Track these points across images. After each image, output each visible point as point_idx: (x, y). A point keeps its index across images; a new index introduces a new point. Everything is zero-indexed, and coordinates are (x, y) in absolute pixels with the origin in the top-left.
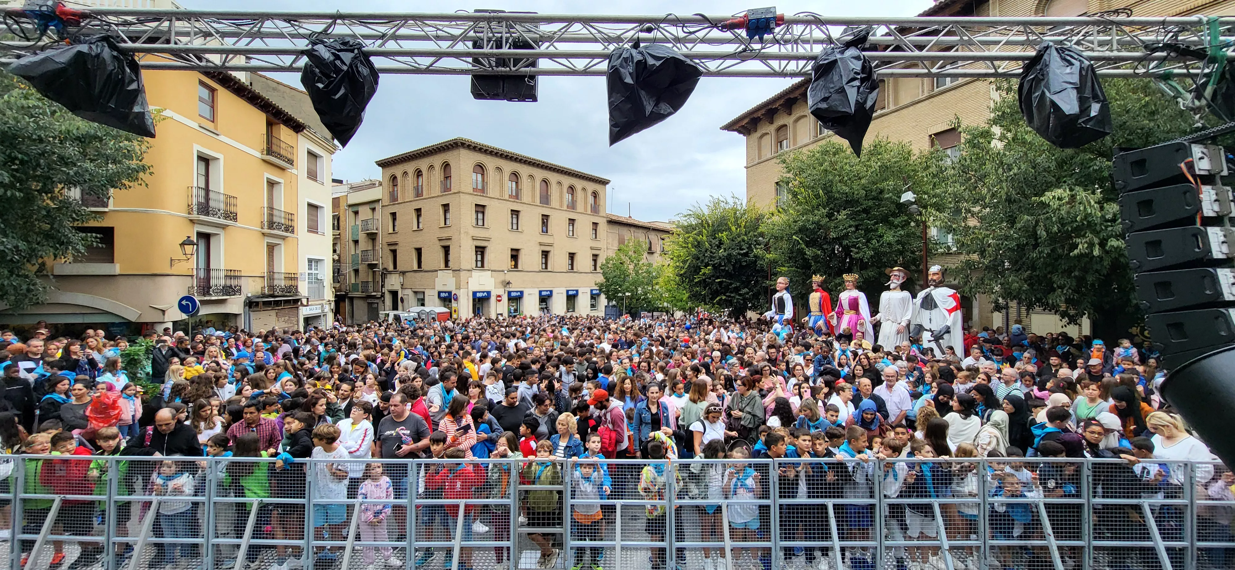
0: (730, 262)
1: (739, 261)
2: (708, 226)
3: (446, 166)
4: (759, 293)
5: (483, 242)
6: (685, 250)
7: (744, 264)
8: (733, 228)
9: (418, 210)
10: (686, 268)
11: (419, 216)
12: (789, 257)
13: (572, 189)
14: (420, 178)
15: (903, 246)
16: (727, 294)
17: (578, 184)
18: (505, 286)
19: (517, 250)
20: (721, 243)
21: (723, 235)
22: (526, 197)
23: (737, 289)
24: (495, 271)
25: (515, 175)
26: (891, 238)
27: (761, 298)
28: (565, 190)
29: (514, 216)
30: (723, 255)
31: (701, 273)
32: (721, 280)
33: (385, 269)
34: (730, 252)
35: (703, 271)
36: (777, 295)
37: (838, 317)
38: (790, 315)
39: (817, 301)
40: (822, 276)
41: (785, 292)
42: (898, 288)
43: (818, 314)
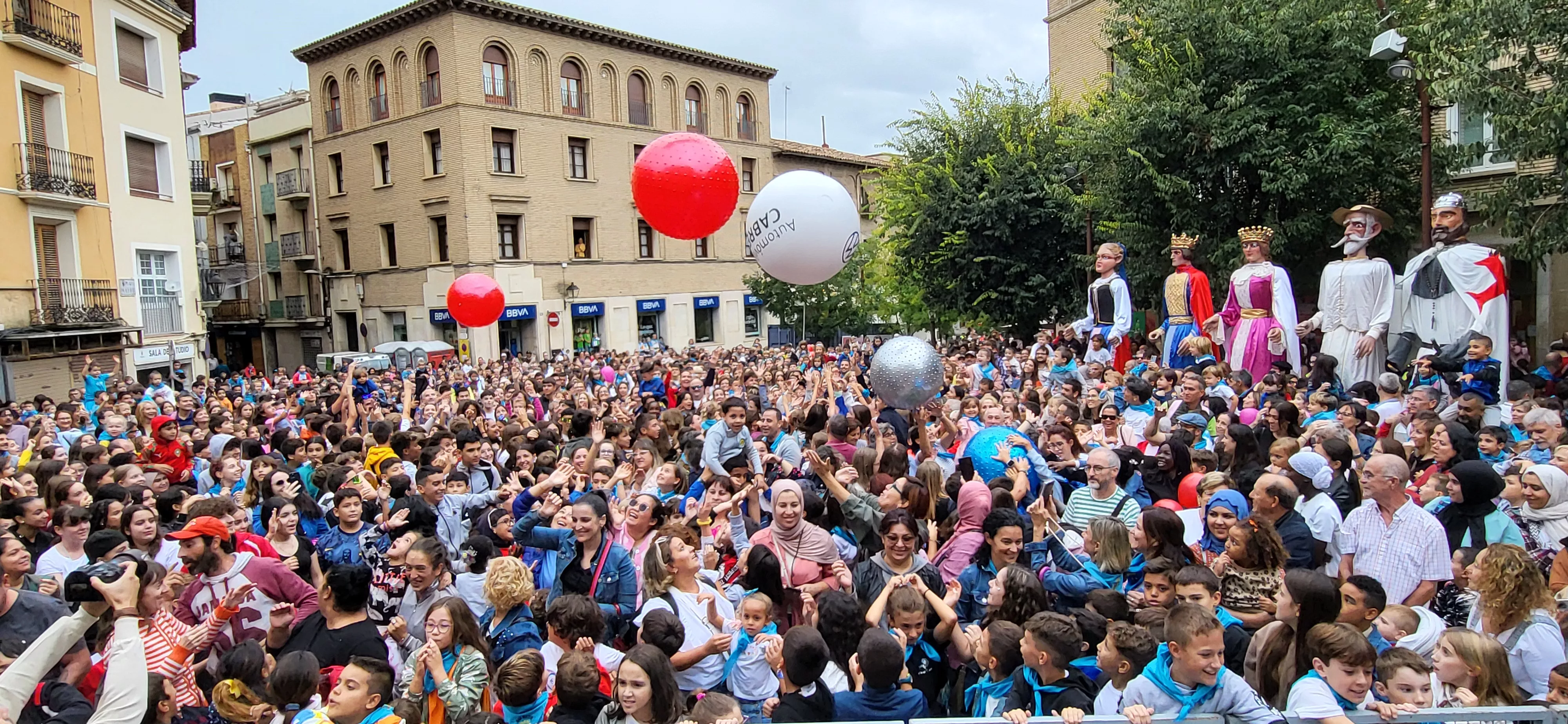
1: (1026, 216)
2: (957, 144)
3: (429, 51)
4: (1069, 283)
5: (514, 206)
6: (908, 197)
7: (1035, 222)
8: (1010, 147)
9: (382, 148)
10: (912, 237)
11: (384, 159)
12: (1124, 199)
13: (696, 90)
14: (382, 80)
15: (1378, 160)
16: (1002, 288)
17: (710, 79)
18: (565, 295)
19: (588, 221)
20: (984, 179)
21: (985, 161)
22: (599, 109)
23: (1022, 277)
24: (542, 264)
25: (574, 66)
26: (1348, 141)
27: (1075, 294)
28: (682, 91)
29: (577, 151)
30: (988, 206)
31: (942, 244)
32: (987, 258)
33: (329, 269)
34: (1004, 198)
35: (947, 240)
36: (1097, 284)
37: (1227, 326)
38: (1125, 324)
39: (1182, 291)
40: (1193, 236)
41: (1114, 275)
42: (1363, 252)
43: (1184, 320)
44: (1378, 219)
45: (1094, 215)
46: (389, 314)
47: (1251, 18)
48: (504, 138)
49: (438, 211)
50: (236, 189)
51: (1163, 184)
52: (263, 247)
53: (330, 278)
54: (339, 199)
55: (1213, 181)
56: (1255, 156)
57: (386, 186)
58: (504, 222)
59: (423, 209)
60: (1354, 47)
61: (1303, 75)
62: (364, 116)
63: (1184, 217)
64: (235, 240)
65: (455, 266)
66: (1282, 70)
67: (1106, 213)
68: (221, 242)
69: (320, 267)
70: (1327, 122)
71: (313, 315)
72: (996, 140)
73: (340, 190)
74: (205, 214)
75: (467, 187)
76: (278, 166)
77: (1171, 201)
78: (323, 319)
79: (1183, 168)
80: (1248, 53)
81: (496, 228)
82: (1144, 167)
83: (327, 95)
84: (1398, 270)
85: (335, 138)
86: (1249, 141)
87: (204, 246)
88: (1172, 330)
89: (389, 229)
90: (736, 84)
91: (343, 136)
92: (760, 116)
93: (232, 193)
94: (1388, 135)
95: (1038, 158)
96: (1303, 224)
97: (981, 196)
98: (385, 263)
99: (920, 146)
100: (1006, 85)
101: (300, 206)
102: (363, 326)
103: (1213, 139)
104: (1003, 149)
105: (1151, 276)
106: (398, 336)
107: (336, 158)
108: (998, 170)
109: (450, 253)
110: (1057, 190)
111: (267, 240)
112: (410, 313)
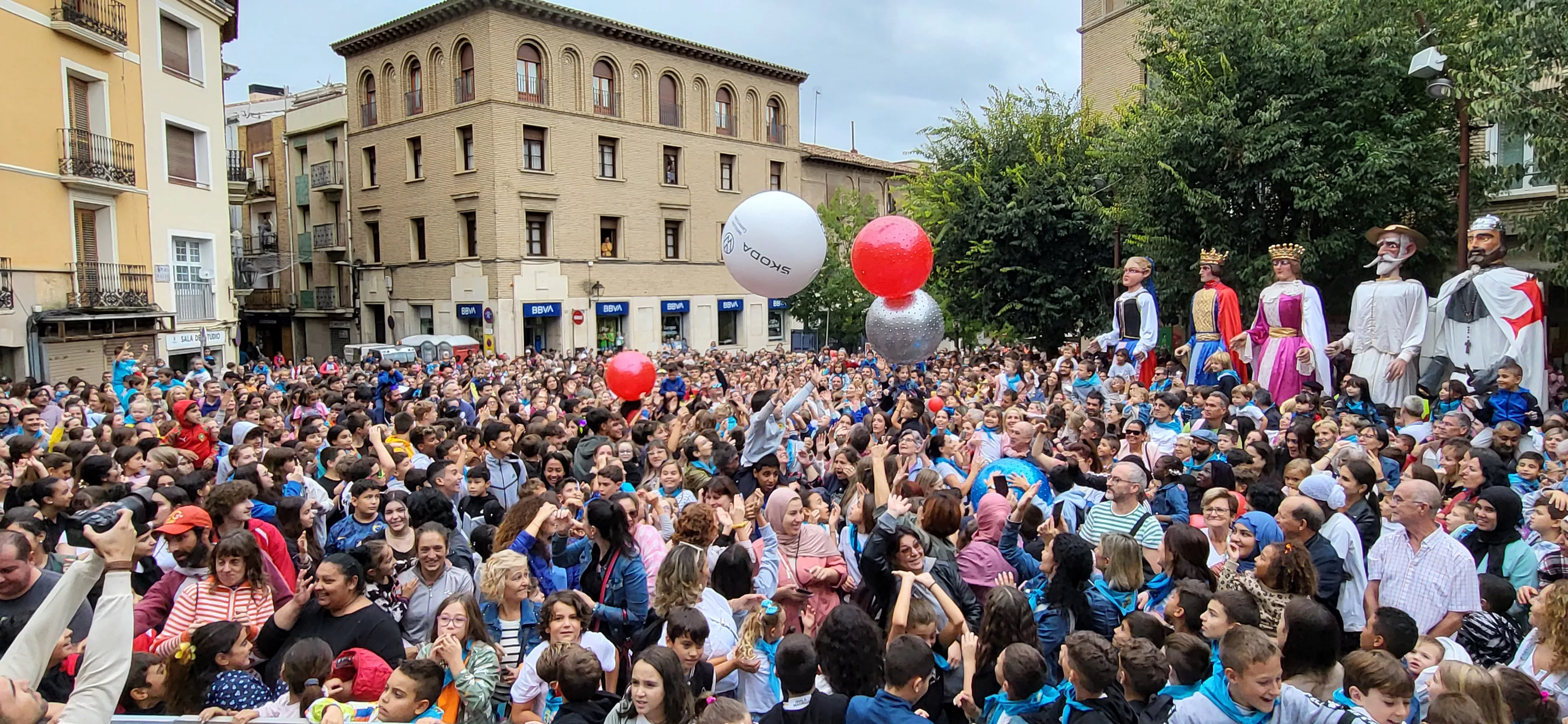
0: (1030, 228)
1: (1053, 227)
2: (986, 153)
3: (464, 48)
4: (1094, 296)
5: (543, 203)
6: (935, 205)
7: (1063, 233)
8: (1039, 157)
9: (415, 142)
10: (938, 245)
11: (417, 153)
12: (1154, 213)
13: (726, 92)
14: (417, 75)
15: (1414, 180)
16: (1027, 299)
17: (741, 82)
18: (590, 293)
19: (615, 220)
20: (1012, 189)
21: (1014, 170)
22: (630, 109)
23: (1048, 289)
24: (569, 262)
25: (607, 66)
26: (1383, 160)
27: (1100, 307)
28: (712, 95)
29: (606, 150)
30: (1016, 215)
31: (969, 253)
32: (1013, 268)
33: (359, 260)
34: (1032, 208)
35: (974, 249)
36: (1124, 298)
37: (1255, 344)
38: (1151, 339)
39: (1210, 307)
40: (1222, 252)
41: (1141, 289)
42: (1396, 273)
43: (1211, 336)
44: (1414, 239)
45: (1123, 228)
46: (417, 308)
47: (1288, 32)
48: (535, 136)
49: (468, 207)
50: (272, 179)
51: (1194, 198)
52: (296, 237)
53: (360, 270)
54: (371, 193)
55: (1245, 196)
56: (1288, 172)
57: (418, 181)
58: (532, 219)
59: (453, 204)
60: (1392, 64)
61: (1339, 91)
62: (399, 111)
63: (1214, 232)
64: (269, 230)
65: (483, 262)
66: (1318, 86)
67: (1136, 226)
68: (255, 232)
69: (351, 259)
70: (1362, 140)
71: (342, 306)
72: (1026, 150)
73: (373, 183)
74: (241, 203)
75: (498, 183)
76: (313, 158)
77: (1201, 216)
78: (352, 310)
79: (1214, 182)
80: (1284, 68)
81: (524, 225)
82: (1175, 180)
83: (364, 89)
84: (1432, 292)
85: (369, 131)
86: (1282, 157)
87: (238, 235)
88: (1199, 347)
89: (419, 223)
90: (767, 88)
91: (377, 129)
92: (789, 121)
93: (267, 183)
94: (1426, 154)
95: (1068, 169)
96: (1336, 243)
97: (1008, 206)
98: (414, 257)
99: (949, 154)
100: (1037, 96)
101: (333, 198)
102: (390, 318)
103: (1246, 154)
104: (1032, 160)
105: (1179, 291)
106: (425, 329)
107: (370, 152)
108: (1026, 180)
109: (479, 248)
110: (1086, 202)
111: (300, 230)
112: (438, 306)
